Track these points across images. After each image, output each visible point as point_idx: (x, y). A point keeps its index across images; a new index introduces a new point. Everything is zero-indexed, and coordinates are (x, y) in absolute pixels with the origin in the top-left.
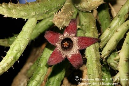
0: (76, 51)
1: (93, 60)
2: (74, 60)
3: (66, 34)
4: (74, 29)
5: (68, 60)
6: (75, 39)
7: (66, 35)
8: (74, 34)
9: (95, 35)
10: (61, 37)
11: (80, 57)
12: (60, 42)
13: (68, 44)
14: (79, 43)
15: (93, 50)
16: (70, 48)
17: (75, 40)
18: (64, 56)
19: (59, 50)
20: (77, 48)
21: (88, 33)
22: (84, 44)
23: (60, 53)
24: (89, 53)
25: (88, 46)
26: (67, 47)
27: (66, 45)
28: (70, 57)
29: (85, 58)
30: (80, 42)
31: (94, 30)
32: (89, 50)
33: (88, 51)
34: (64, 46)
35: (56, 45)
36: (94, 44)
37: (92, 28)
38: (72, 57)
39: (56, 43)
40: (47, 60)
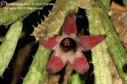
3: (64, 35)
8: (73, 34)
10: (59, 39)
12: (58, 45)
18: (64, 61)
19: (57, 55)
27: (67, 43)
35: (53, 49)
38: (74, 62)
39: (53, 47)
40: (40, 63)
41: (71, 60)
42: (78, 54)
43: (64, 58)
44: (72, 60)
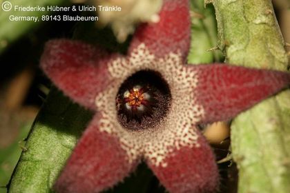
0: (186, 130)
1: (270, 171)
2: (178, 173)
3: (141, 52)
4: (179, 32)
5: (150, 171)
6: (184, 73)
7: (141, 57)
8: (175, 52)
9: (271, 57)
10: (119, 69)
11: (205, 161)
12: (113, 91)
13: (146, 96)
14: (203, 93)
15: (270, 126)
16: (156, 113)
17: (183, 80)
18: (132, 153)
19: (108, 130)
20: (192, 115)
21: (241, 47)
22: (226, 101)
23: (113, 141)
24: (249, 139)
25: (245, 105)
26: (141, 108)
27: (137, 100)
28: (160, 159)
29: (228, 162)
30: (205, 88)
31: (266, 31)
32: (250, 127)
33: (242, 131)
34: (128, 106)
35: (94, 104)
36: (271, 100)
37: (258, 21)
38: (169, 159)
39: (97, 94)
40: (49, 173)
41: (154, 155)
42: (186, 135)
43: (130, 143)
44: (158, 155)
